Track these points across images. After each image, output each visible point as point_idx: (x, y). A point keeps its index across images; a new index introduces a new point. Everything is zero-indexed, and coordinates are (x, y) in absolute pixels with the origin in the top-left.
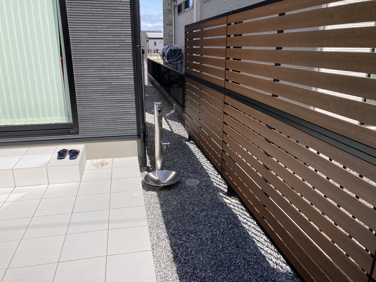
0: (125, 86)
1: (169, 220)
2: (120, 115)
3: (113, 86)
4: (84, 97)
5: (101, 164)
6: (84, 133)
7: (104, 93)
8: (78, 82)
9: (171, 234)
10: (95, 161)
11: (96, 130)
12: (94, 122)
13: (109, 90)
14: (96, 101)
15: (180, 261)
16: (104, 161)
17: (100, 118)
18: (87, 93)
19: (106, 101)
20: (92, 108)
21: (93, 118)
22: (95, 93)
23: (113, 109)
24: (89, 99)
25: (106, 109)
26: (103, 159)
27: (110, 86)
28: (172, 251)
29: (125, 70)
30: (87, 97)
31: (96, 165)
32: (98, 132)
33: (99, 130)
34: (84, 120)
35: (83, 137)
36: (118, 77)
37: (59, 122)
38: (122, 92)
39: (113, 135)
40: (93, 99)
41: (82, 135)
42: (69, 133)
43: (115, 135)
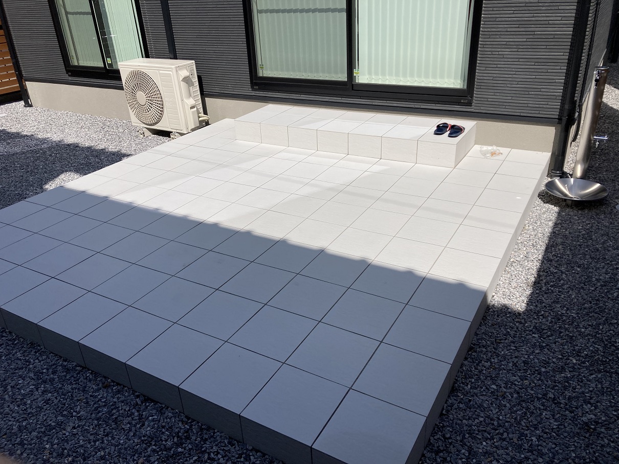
0: (556, 36)
1: (555, 243)
2: (537, 84)
3: (536, 37)
4: (489, 53)
5: (492, 152)
6: (480, 105)
7: (521, 47)
8: (486, 30)
9: (547, 258)
10: (485, 148)
11: (497, 103)
12: (496, 91)
13: (529, 43)
14: (506, 60)
15: (540, 289)
16: (498, 150)
17: (505, 85)
18: (494, 46)
19: (521, 60)
20: (497, 69)
21: (495, 85)
22: (506, 46)
23: (528, 73)
24: (495, 56)
25: (517, 73)
26: (498, 148)
27: (531, 36)
28: (536, 276)
29: (562, 11)
30: (494, 53)
31: (484, 154)
32: (498, 106)
33: (500, 104)
34: (482, 87)
35: (477, 111)
36: (547, 22)
37: (452, 86)
38: (548, 47)
39: (519, 114)
40: (502, 56)
41: (475, 108)
42: (459, 103)
43: (522, 114)
